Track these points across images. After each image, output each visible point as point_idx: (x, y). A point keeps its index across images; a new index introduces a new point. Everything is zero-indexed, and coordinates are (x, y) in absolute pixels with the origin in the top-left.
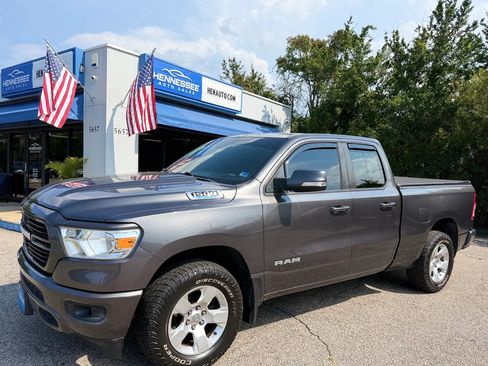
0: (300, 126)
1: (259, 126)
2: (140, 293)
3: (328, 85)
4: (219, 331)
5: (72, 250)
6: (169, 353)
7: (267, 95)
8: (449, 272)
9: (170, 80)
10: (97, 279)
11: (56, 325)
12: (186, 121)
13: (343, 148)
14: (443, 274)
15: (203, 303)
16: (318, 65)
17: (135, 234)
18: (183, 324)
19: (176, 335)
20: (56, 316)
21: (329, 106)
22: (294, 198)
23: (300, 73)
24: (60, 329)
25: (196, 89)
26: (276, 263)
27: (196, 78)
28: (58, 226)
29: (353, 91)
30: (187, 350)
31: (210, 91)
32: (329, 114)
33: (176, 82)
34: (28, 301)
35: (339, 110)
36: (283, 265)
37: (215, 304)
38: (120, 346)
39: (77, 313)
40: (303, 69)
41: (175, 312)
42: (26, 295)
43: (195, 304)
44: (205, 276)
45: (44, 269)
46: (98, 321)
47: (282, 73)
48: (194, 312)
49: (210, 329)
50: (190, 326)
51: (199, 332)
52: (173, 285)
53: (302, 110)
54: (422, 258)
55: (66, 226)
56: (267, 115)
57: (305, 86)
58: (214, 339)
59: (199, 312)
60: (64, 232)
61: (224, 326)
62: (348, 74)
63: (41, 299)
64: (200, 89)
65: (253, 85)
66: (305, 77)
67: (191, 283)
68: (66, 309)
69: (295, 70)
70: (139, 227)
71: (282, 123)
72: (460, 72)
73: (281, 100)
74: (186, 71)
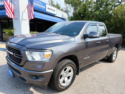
0: (71, 19)
1: (61, 19)
2: (52, 70)
3: (79, 8)
4: (71, 78)
5: (30, 59)
6: (60, 86)
7: (62, 10)
8: (116, 57)
9: (37, 5)
10: (39, 67)
12: (43, 17)
13: (98, 25)
14: (115, 58)
15: (67, 71)
16: (77, 2)
17: (50, 53)
18: (62, 77)
19: (61, 80)
20: (25, 78)
21: (80, 14)
23: (71, 5)
24: (27, 82)
25: (45, 8)
26: (84, 59)
27: (44, 4)
28: (24, 51)
29: (85, 10)
30: (64, 84)
31: (48, 8)
32: (79, 16)
33: (39, 5)
34: (13, 74)
35: (82, 15)
36: (86, 59)
37: (70, 71)
38: (47, 86)
39: (33, 78)
40: (71, 3)
41: (61, 75)
42: (13, 72)
43: (65, 72)
44: (68, 64)
45: (20, 64)
47: (66, 4)
48: (65, 74)
49: (68, 78)
50: (64, 78)
51: (66, 79)
54: (112, 54)
55: (27, 51)
56: (63, 16)
58: (70, 80)
59: (66, 74)
60: (27, 53)
61: (72, 77)
64: (46, 8)
65: (58, 7)
66: (72, 6)
68: (30, 76)
69: (69, 4)
70: (52, 51)
71: (66, 18)
72: (113, 6)
74: (41, 2)
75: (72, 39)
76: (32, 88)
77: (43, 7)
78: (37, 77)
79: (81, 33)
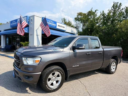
0: (80, 34)
1: (70, 34)
2: (41, 73)
3: (87, 24)
4: (59, 82)
5: (25, 63)
6: (47, 87)
7: (72, 26)
8: (116, 69)
10: (31, 69)
11: (21, 80)
13: (89, 39)
14: (114, 70)
15: (55, 76)
16: (84, 19)
18: (51, 80)
19: (49, 83)
20: (21, 78)
21: (87, 29)
22: (77, 51)
23: (80, 21)
24: (22, 81)
26: (73, 66)
28: (22, 57)
30: (51, 87)
31: (58, 26)
32: (87, 31)
33: (50, 24)
34: (15, 75)
35: (89, 30)
36: (75, 67)
37: (58, 76)
38: (36, 85)
39: (26, 77)
40: (81, 20)
41: (49, 77)
42: (15, 73)
43: (54, 76)
44: (56, 69)
45: (19, 67)
46: (31, 79)
47: (76, 21)
48: (53, 78)
49: (57, 82)
50: (52, 81)
51: (55, 82)
52: (48, 71)
53: (81, 30)
54: (109, 65)
55: (24, 57)
56: (72, 31)
57: (81, 24)
58: (58, 84)
59: (55, 78)
60: (23, 58)
61: (60, 81)
62: (92, 21)
63: (18, 74)
64: (56, 25)
65: (69, 24)
66: (81, 22)
67: (53, 71)
68: (24, 76)
69: (79, 21)
70: (41, 58)
71: (76, 33)
73: (76, 28)
75: (61, 50)
76: (28, 88)
77: (54, 25)
78: (29, 77)
79: (71, 45)
